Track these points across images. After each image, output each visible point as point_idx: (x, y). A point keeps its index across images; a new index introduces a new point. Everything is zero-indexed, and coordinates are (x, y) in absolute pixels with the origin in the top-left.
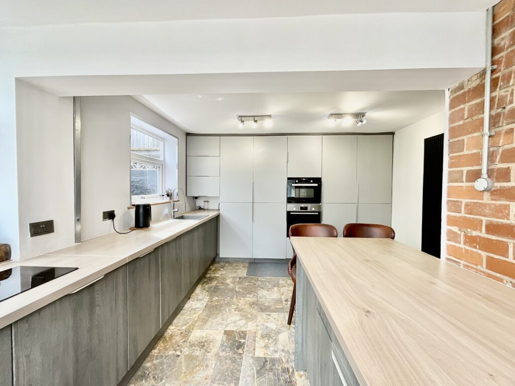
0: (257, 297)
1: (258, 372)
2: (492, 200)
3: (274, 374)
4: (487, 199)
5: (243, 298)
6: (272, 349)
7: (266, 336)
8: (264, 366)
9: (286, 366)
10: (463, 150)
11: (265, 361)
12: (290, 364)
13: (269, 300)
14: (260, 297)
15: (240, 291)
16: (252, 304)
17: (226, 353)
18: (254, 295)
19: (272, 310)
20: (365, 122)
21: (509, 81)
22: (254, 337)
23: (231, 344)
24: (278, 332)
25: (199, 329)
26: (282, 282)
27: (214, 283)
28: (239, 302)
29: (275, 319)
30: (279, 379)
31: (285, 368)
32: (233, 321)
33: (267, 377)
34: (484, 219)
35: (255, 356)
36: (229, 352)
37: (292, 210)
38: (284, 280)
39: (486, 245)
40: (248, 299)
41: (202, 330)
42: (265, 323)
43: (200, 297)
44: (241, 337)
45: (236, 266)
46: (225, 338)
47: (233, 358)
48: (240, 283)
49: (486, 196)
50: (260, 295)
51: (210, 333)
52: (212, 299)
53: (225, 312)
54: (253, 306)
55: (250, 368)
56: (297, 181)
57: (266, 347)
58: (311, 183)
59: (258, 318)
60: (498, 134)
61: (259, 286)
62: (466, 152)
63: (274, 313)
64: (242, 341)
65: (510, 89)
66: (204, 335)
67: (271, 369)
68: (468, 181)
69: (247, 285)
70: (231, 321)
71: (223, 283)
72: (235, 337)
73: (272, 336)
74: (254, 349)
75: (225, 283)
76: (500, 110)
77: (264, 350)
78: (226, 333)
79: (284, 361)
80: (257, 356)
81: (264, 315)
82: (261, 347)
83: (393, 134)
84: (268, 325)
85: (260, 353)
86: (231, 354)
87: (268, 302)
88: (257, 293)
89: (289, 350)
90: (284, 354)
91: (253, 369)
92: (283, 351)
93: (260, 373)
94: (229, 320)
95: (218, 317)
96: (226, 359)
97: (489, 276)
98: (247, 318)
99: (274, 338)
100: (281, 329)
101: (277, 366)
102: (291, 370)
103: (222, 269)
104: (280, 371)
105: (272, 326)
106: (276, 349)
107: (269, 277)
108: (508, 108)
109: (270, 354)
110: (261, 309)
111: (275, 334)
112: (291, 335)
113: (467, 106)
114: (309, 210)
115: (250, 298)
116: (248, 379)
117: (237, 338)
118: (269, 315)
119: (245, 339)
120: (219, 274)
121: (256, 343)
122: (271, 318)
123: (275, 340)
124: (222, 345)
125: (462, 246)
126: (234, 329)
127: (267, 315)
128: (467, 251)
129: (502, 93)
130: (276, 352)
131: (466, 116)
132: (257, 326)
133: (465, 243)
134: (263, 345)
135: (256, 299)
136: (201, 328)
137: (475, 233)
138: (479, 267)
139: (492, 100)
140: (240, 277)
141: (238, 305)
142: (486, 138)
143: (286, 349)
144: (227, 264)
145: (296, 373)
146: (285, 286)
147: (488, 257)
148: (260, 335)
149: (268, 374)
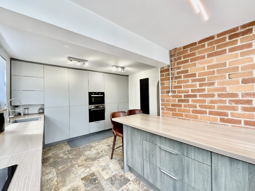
0: (86, 156)
1: (111, 184)
2: (172, 98)
3: (118, 180)
4: (171, 98)
5: (78, 160)
6: (110, 172)
7: (104, 169)
8: (112, 180)
9: (120, 175)
10: (164, 85)
11: (111, 178)
12: (121, 173)
13: (93, 155)
14: (88, 155)
15: (74, 157)
16: (86, 160)
17: (90, 187)
18: (83, 156)
19: (98, 158)
20: (125, 71)
21: (174, 70)
22: (98, 173)
23: (90, 182)
24: (108, 165)
25: (63, 187)
26: (94, 145)
27: (51, 160)
28: (78, 162)
29: (102, 161)
30: (121, 180)
31: (120, 176)
32: (82, 172)
33: (116, 183)
34: (171, 103)
35: (105, 179)
36: (92, 186)
37: (92, 108)
38: (93, 144)
39: (172, 110)
40: (82, 159)
41: (66, 186)
42: (99, 165)
43: (47, 172)
44: (92, 176)
45: (60, 146)
46: (84, 182)
47: (96, 186)
48: (70, 154)
49: (171, 97)
50: (87, 154)
51: (72, 185)
52: (58, 168)
53: (73, 171)
54: (87, 161)
55: (107, 185)
56: (93, 94)
57: (107, 173)
58: (100, 95)
59: (94, 164)
60: (173, 82)
61: (83, 151)
62: (165, 86)
63: (100, 159)
64: (95, 177)
65: (175, 71)
66: (70, 187)
67: (116, 180)
68: (166, 93)
69: (76, 153)
70: (81, 173)
71: (59, 158)
72: (90, 178)
73: (106, 168)
74: (103, 177)
75: (60, 157)
76: (173, 76)
77: (107, 175)
78: (82, 179)
79: (118, 173)
80: (106, 179)
81: (96, 162)
82: (105, 174)
83: (128, 76)
84: (101, 164)
85: (106, 177)
86: (93, 186)
87: (94, 156)
88: (84, 154)
89: (117, 169)
90: (116, 171)
91: (108, 184)
92: (115, 170)
93: (112, 184)
94: (79, 173)
95: (71, 175)
96: (93, 189)
97: (173, 117)
98: (89, 167)
99: (108, 168)
100: (108, 163)
101: (117, 177)
102: (123, 175)
103: (51, 151)
104: (119, 177)
105: (103, 164)
106: (112, 171)
107: (85, 145)
108: (175, 76)
109: (111, 174)
110: (92, 160)
111: (107, 166)
112: (113, 163)
113: (165, 73)
114: (99, 107)
115: (82, 158)
116: (109, 189)
117: (91, 178)
118: (98, 161)
119: (95, 176)
120: (50, 154)
121: (102, 174)
122: (100, 161)
123: (109, 168)
124: (85, 185)
125: (166, 111)
126: (86, 175)
127: (97, 161)
128: (167, 112)
129: (173, 72)
130: (112, 172)
131: (165, 76)
132: (97, 167)
133: (166, 110)
134: (105, 173)
135: (86, 157)
136: (64, 186)
137: (169, 107)
138: (170, 116)
139: (171, 73)
140: (67, 151)
141: (78, 164)
142: (170, 83)
143: (116, 169)
144: (51, 147)
145: (125, 175)
146: (96, 146)
147: (172, 113)
148: (101, 170)
149: (116, 182)
